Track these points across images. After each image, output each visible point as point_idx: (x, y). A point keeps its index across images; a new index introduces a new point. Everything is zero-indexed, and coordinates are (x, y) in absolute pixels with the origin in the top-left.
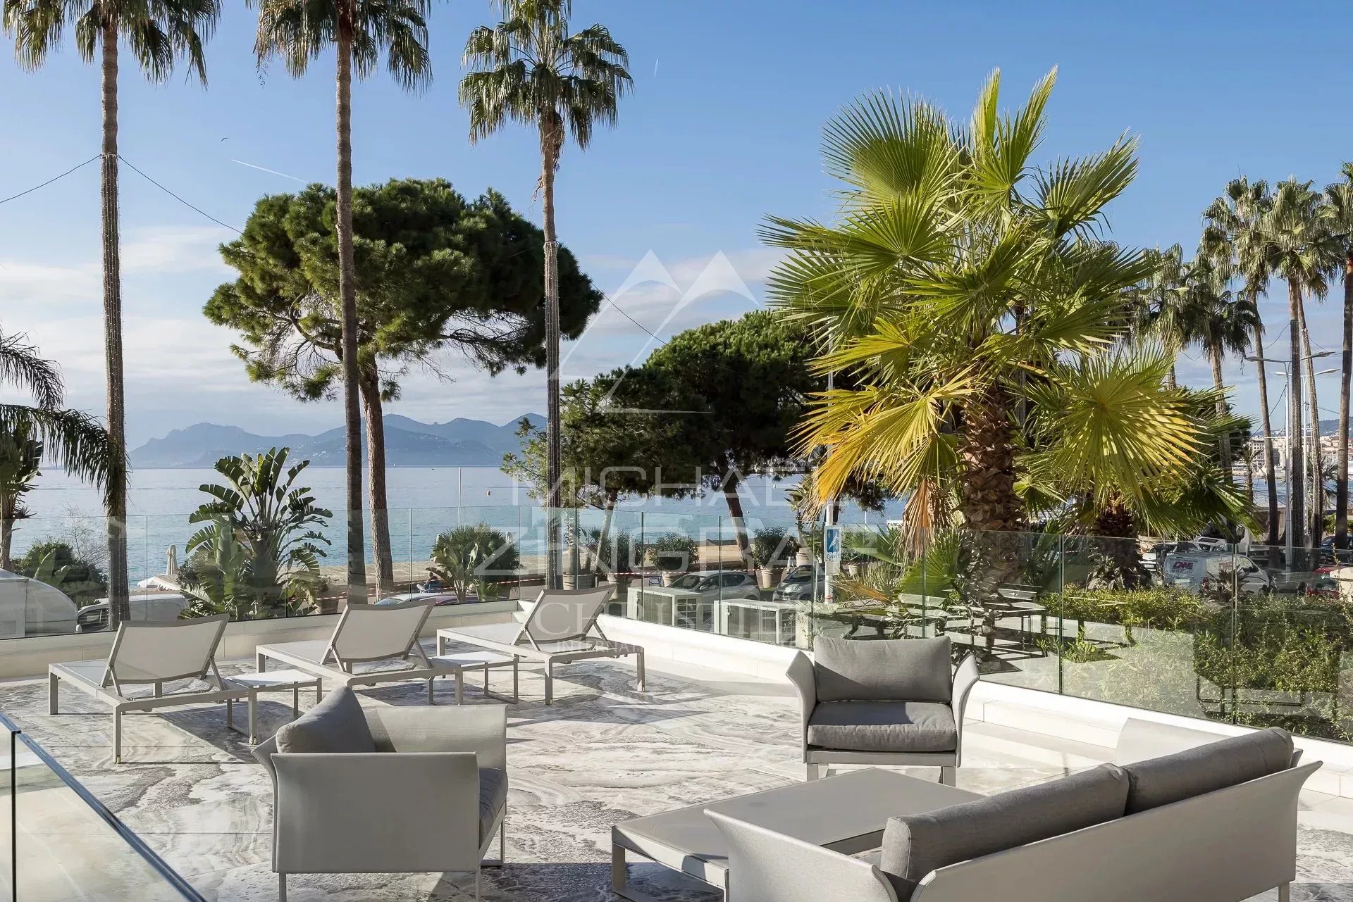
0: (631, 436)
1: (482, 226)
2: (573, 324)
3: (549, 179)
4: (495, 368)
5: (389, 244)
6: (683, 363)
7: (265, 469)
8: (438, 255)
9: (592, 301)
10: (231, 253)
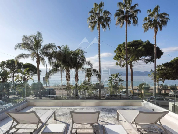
0: (167, 72)
1: (145, 44)
2: (159, 57)
3: (155, 36)
4: (147, 63)
5: (133, 48)
6: (176, 62)
7: (116, 75)
8: (139, 48)
9: (162, 53)
10: (115, 51)
